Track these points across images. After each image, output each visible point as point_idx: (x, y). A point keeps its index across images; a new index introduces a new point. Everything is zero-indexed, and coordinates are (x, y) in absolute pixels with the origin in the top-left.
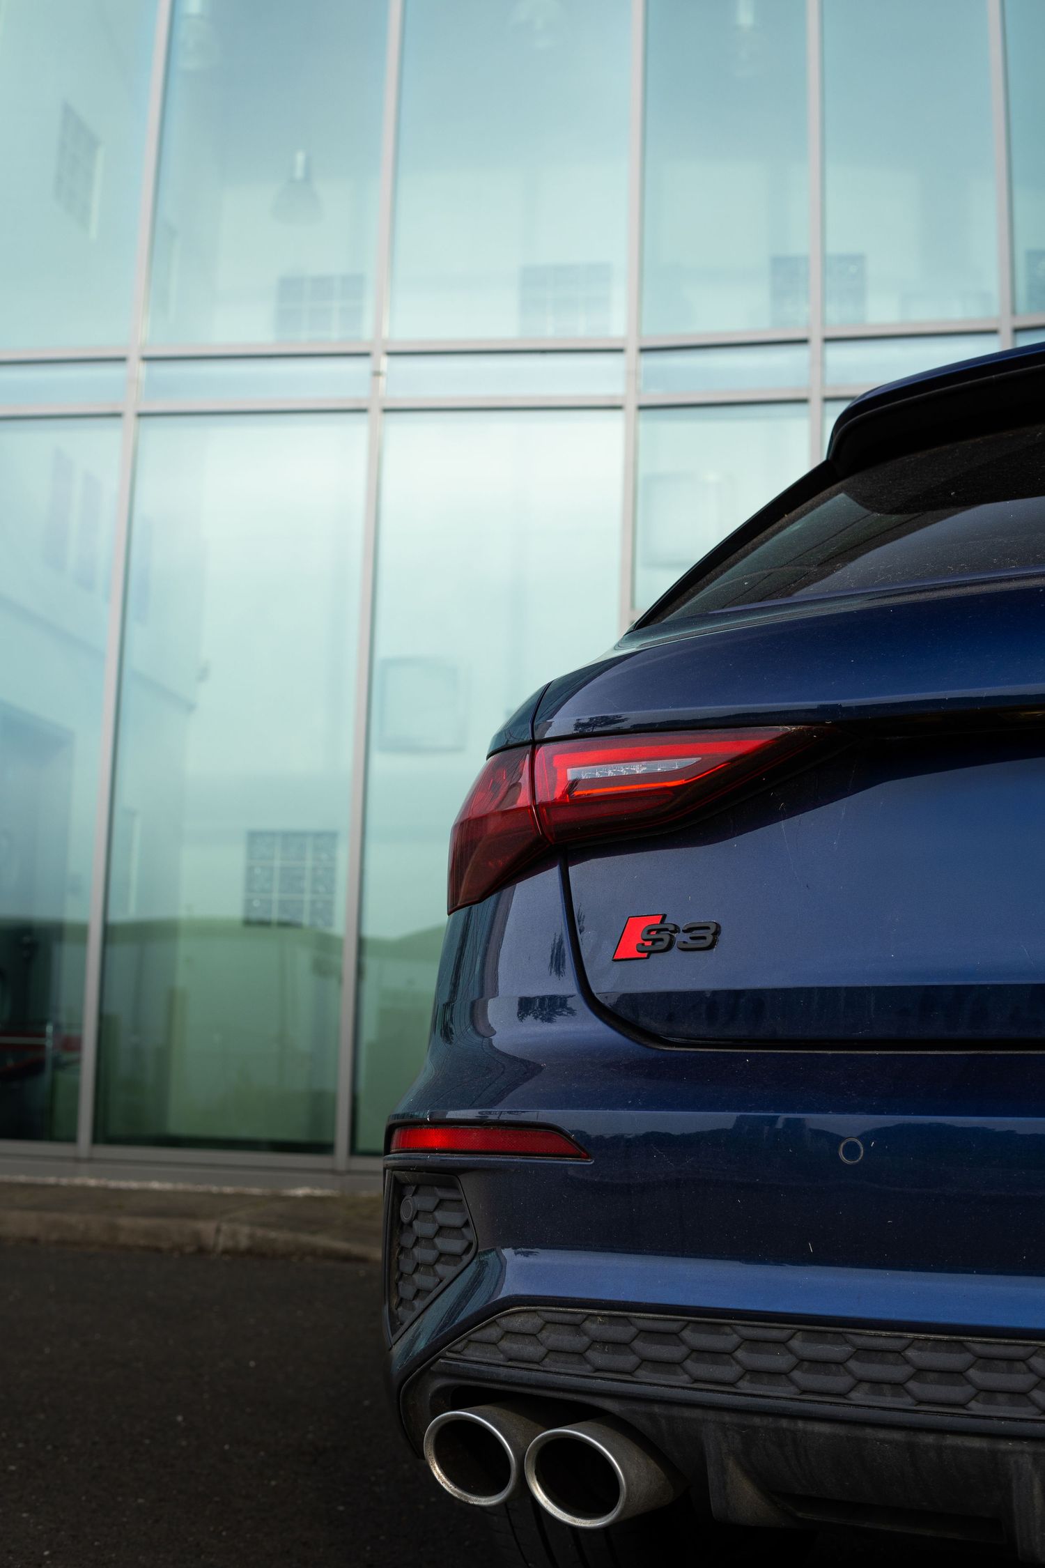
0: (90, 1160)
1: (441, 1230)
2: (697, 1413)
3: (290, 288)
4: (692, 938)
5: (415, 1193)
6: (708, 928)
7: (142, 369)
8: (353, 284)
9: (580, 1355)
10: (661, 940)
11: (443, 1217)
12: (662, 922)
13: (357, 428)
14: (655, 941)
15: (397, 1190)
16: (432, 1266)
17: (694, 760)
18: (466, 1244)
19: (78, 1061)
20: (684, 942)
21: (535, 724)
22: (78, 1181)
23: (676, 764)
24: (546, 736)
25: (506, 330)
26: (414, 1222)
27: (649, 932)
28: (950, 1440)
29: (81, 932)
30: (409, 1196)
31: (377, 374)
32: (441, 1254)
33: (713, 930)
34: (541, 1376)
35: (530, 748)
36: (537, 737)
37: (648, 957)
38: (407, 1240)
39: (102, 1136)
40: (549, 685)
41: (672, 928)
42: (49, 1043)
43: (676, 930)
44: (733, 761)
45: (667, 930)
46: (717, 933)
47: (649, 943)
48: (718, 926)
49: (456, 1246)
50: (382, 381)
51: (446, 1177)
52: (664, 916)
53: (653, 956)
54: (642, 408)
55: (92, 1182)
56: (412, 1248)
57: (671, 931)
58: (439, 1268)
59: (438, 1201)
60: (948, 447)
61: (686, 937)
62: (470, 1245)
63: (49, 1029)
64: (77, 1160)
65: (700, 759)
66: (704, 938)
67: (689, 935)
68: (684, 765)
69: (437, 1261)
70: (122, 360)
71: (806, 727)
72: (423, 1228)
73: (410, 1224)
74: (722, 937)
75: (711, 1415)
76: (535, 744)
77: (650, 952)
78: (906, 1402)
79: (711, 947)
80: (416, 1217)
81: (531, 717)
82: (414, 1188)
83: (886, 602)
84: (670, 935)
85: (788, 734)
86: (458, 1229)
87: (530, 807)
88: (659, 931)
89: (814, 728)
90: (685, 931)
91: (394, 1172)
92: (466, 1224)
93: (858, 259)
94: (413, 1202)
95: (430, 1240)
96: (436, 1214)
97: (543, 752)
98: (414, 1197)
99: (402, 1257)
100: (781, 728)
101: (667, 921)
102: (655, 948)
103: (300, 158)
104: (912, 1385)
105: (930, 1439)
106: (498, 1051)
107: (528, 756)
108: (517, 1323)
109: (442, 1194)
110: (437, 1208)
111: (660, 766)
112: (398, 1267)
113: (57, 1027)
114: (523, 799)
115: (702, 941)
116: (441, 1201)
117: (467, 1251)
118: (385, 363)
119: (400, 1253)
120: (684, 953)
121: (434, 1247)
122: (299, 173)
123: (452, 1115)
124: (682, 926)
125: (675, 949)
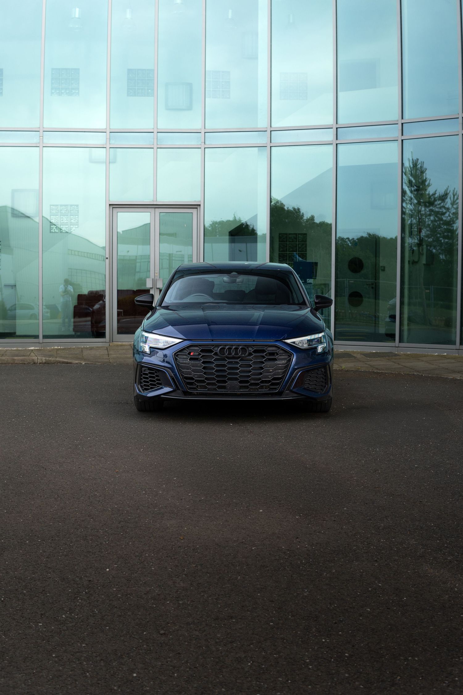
54: (111, 148)
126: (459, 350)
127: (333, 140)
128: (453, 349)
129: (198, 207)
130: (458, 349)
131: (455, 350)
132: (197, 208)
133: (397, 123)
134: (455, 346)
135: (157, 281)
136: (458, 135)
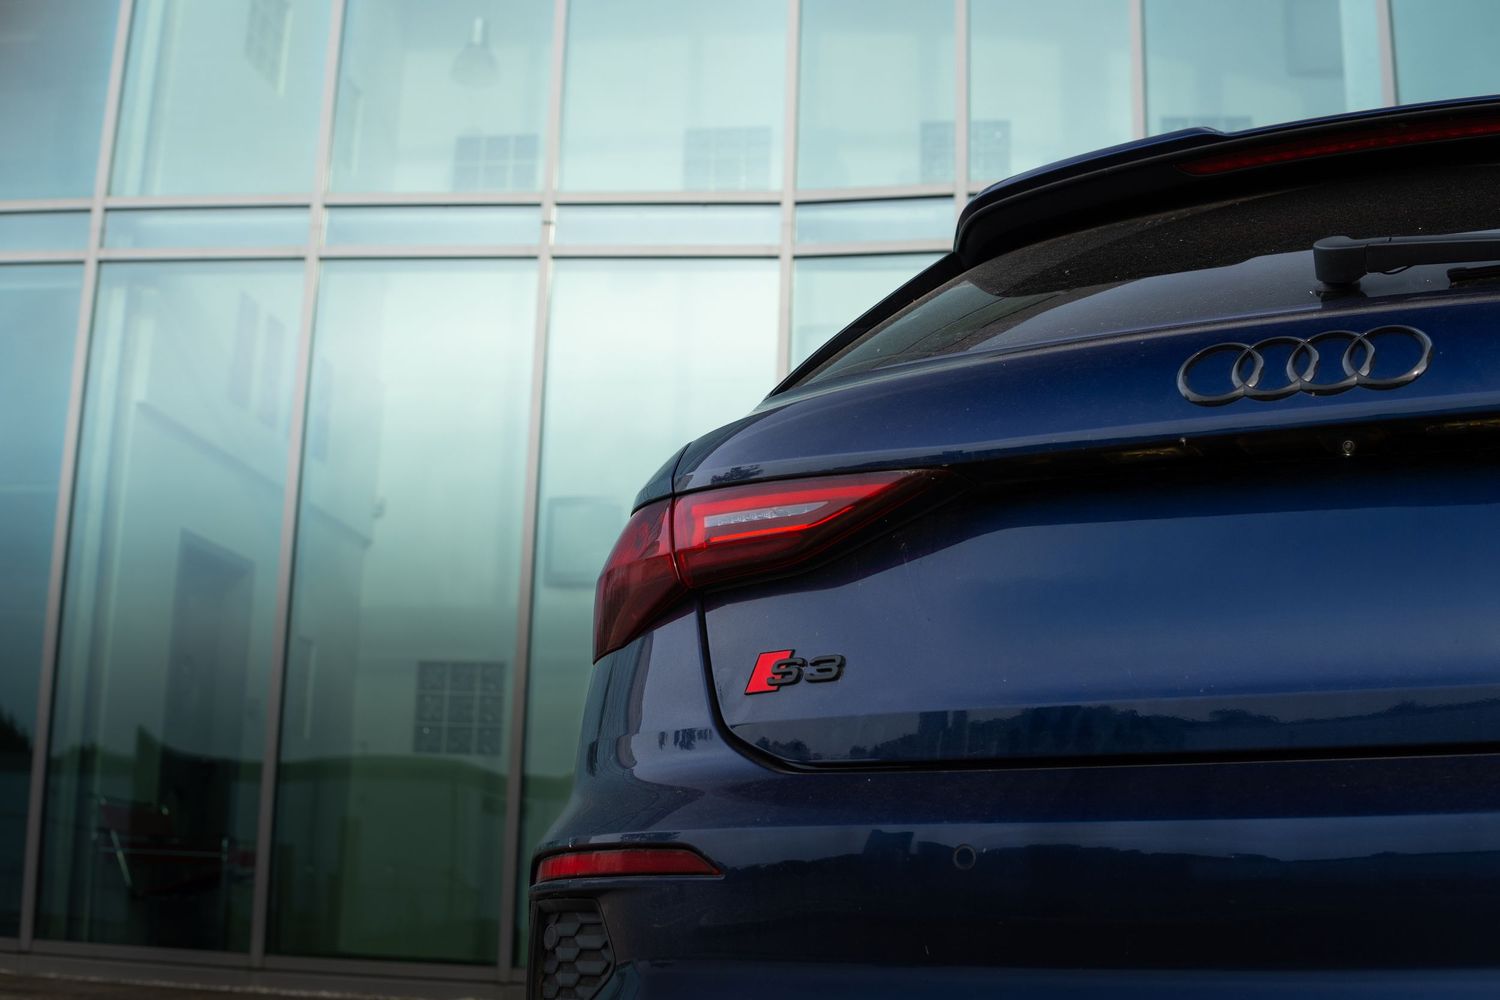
0: (262, 969)
1: (583, 953)
3: (468, 148)
4: (819, 671)
5: (558, 921)
6: (833, 661)
7: (326, 217)
8: (527, 145)
10: (790, 673)
11: (583, 941)
12: (791, 656)
13: (528, 274)
14: (784, 674)
15: (542, 919)
16: (572, 988)
17: (822, 504)
18: (604, 965)
19: (252, 876)
20: (812, 675)
21: (676, 479)
22: (250, 989)
23: (805, 509)
24: (688, 488)
25: (671, 184)
26: (557, 949)
27: (779, 666)
29: (256, 769)
30: (551, 925)
31: (547, 223)
32: (582, 976)
33: (838, 661)
35: (670, 501)
36: (677, 491)
37: (778, 690)
38: (550, 967)
39: (272, 946)
40: (689, 444)
41: (800, 662)
42: (225, 858)
43: (804, 663)
44: (857, 505)
45: (795, 664)
46: (841, 665)
47: (780, 677)
48: (843, 659)
49: (594, 967)
50: (552, 230)
51: (586, 901)
52: (794, 651)
53: (782, 689)
54: (796, 257)
55: (264, 990)
56: (554, 974)
57: (800, 665)
58: (579, 990)
59: (578, 925)
60: (1064, 237)
61: (813, 670)
62: (609, 965)
63: (225, 843)
64: (250, 969)
65: (826, 503)
66: (830, 670)
67: (816, 667)
68: (813, 509)
69: (578, 983)
70: (306, 206)
71: (925, 470)
72: (565, 953)
73: (553, 951)
74: (846, 670)
76: (674, 497)
77: (780, 685)
79: (836, 678)
80: (558, 944)
81: (671, 473)
82: (556, 916)
83: (1001, 359)
84: (799, 669)
85: (909, 478)
86: (599, 950)
87: (669, 555)
88: (788, 665)
89: (932, 471)
90: (812, 664)
91: (540, 902)
92: (605, 946)
93: (1003, 126)
94: (555, 930)
95: (571, 963)
96: (577, 938)
97: (682, 505)
98: (557, 925)
99: (545, 984)
100: (901, 472)
101: (795, 656)
102: (784, 681)
103: (478, 24)
106: (638, 780)
107: (668, 509)
109: (583, 918)
110: (577, 933)
111: (790, 511)
112: (542, 993)
113: (233, 842)
114: (664, 548)
115: (827, 673)
116: (582, 926)
117: (605, 971)
118: (555, 213)
119: (543, 981)
120: (809, 684)
121: (575, 971)
122: (477, 38)
123: (595, 840)
124: (809, 660)
125: (803, 682)
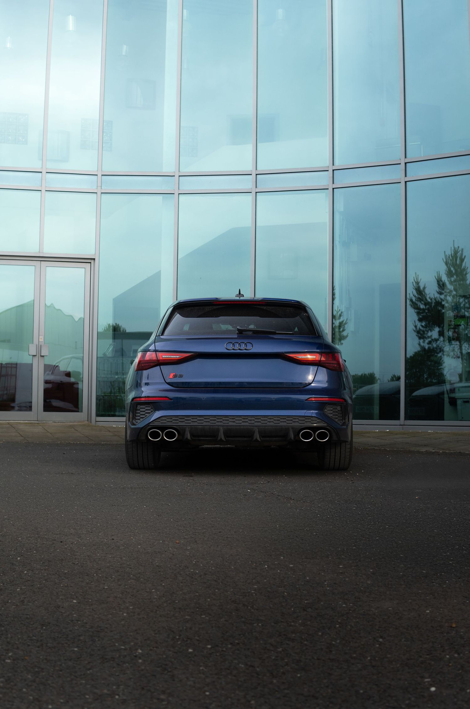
1: (146, 410)
2: (186, 426)
9: (171, 421)
10: (175, 376)
15: (136, 405)
26: (140, 409)
28: (214, 427)
34: (166, 424)
37: (174, 378)
52: (175, 373)
67: (180, 375)
69: (145, 413)
72: (142, 410)
75: (187, 426)
78: (209, 423)
79: (182, 377)
86: (150, 409)
98: (140, 406)
104: (210, 422)
105: (212, 427)
108: (163, 419)
110: (145, 407)
112: (135, 415)
117: (151, 412)
120: (179, 378)
121: (140, 413)
124: (178, 374)
125: (177, 377)
126: (403, 426)
127: (252, 188)
128: (397, 425)
129: (92, 261)
130: (403, 424)
131: (399, 425)
132: (90, 263)
133: (328, 170)
134: (399, 421)
135: (42, 348)
136: (400, 182)
